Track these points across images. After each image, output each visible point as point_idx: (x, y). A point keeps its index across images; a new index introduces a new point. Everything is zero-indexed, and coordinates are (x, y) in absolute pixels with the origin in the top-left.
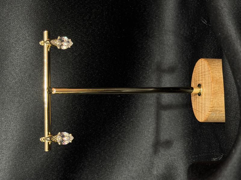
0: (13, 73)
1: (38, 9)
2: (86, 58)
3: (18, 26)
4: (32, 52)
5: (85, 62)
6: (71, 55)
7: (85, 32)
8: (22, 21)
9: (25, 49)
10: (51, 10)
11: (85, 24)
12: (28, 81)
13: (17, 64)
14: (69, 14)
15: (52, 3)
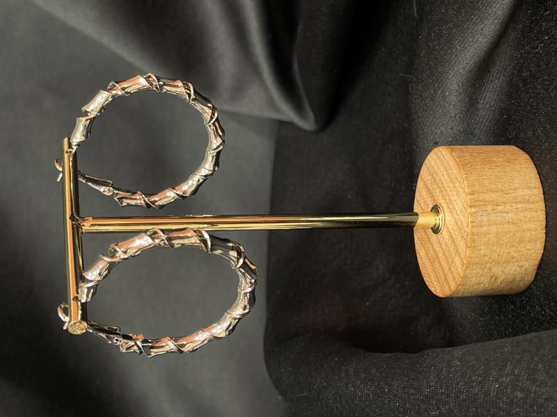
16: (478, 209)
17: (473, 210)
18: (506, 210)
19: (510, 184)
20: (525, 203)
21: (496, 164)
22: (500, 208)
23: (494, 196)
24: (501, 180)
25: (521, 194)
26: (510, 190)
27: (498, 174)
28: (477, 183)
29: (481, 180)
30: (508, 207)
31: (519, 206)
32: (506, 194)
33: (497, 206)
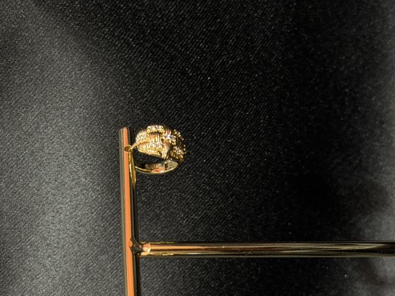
0: (47, 262)
1: (107, 112)
2: (219, 227)
3: (61, 153)
4: (92, 213)
5: (218, 236)
6: (184, 220)
7: (217, 164)
8: (70, 142)
9: (77, 207)
10: (138, 114)
11: (217, 147)
12: (82, 283)
13: (58, 243)
14: (181, 123)
15: (141, 98)
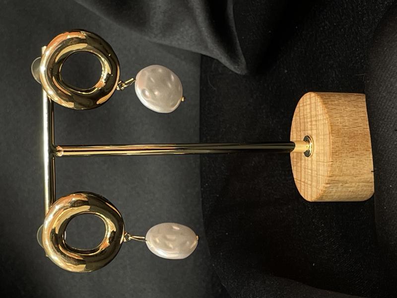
16: (331, 185)
17: (328, 185)
18: (351, 186)
19: (361, 170)
20: (365, 182)
21: (357, 153)
22: (347, 185)
23: (346, 178)
24: (356, 167)
25: (366, 177)
26: (359, 174)
27: (355, 161)
28: (337, 170)
29: (341, 166)
30: (353, 184)
31: (361, 184)
32: (355, 177)
33: (346, 183)
